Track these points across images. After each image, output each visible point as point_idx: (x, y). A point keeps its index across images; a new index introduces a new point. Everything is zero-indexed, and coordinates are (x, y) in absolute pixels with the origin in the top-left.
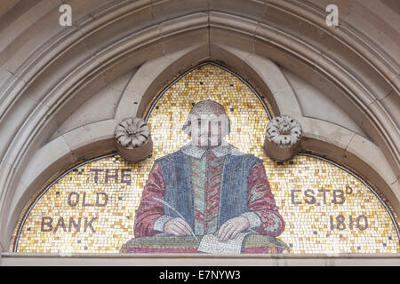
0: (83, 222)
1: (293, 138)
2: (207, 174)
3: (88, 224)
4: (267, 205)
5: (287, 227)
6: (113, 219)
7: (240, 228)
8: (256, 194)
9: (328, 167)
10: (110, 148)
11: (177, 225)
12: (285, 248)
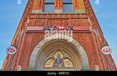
1: (65, 57)
3: (50, 64)
4: (63, 63)
7: (61, 64)
8: (62, 62)
10: (51, 58)
11: (57, 64)
12: (65, 66)
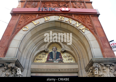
0: (41, 59)
1: (64, 50)
4: (61, 57)
7: (58, 60)
8: (60, 56)
9: (68, 54)
11: (51, 60)
12: (63, 62)
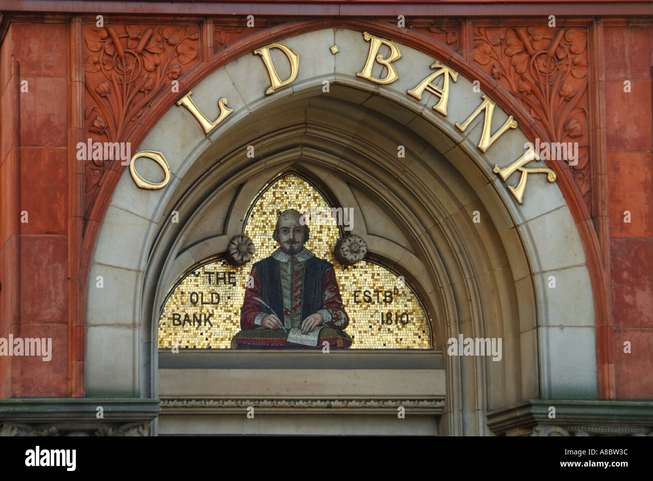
0: (203, 318)
2: (292, 276)
3: (207, 320)
5: (351, 322)
6: (225, 315)
7: (317, 323)
9: (382, 271)
